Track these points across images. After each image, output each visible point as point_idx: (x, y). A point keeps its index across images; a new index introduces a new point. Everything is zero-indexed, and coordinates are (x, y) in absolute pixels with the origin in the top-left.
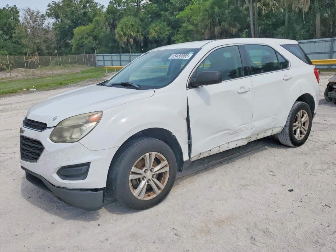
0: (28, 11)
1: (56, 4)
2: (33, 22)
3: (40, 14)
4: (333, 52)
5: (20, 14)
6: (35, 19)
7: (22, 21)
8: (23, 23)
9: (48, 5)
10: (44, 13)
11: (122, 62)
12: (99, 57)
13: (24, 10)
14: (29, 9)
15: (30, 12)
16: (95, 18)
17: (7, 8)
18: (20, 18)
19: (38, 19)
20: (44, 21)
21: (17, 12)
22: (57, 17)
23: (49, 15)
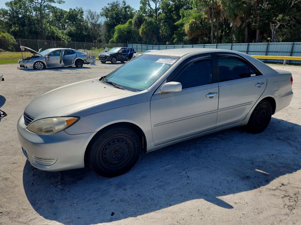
0: (89, 12)
1: (107, 8)
2: (92, 19)
3: (96, 14)
4: (268, 52)
5: (84, 13)
6: (93, 17)
7: (85, 19)
8: (85, 20)
9: (102, 8)
10: (99, 14)
11: (143, 50)
12: (130, 45)
13: (87, 11)
14: (90, 11)
15: (90, 12)
16: (129, 19)
17: (76, 10)
18: (84, 16)
19: (95, 18)
20: (99, 19)
21: (82, 12)
22: (107, 17)
23: (102, 15)
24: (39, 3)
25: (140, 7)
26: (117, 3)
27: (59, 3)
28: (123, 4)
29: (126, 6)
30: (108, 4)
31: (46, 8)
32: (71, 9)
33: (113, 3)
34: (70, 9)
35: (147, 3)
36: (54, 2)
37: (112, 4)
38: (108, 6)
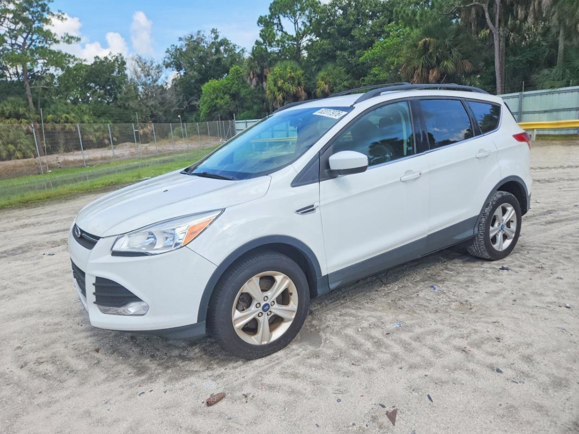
0: (138, 60)
1: (177, 50)
2: (145, 76)
3: (154, 65)
5: (127, 66)
6: (148, 72)
7: (129, 77)
8: (131, 79)
9: (166, 50)
10: (161, 63)
12: (240, 124)
13: (133, 59)
14: (140, 58)
15: (141, 62)
16: (232, 67)
17: (110, 58)
18: (127, 72)
19: (152, 72)
20: (160, 74)
21: (124, 63)
22: (179, 68)
23: (167, 66)
24: (19, 46)
25: (260, 32)
26: (199, 36)
27: (68, 42)
28: (213, 36)
29: (219, 40)
30: (180, 39)
31: (37, 56)
32: (97, 57)
33: (190, 36)
34: (95, 58)
35: (276, 21)
36: (57, 42)
37: (187, 38)
38: (179, 44)
